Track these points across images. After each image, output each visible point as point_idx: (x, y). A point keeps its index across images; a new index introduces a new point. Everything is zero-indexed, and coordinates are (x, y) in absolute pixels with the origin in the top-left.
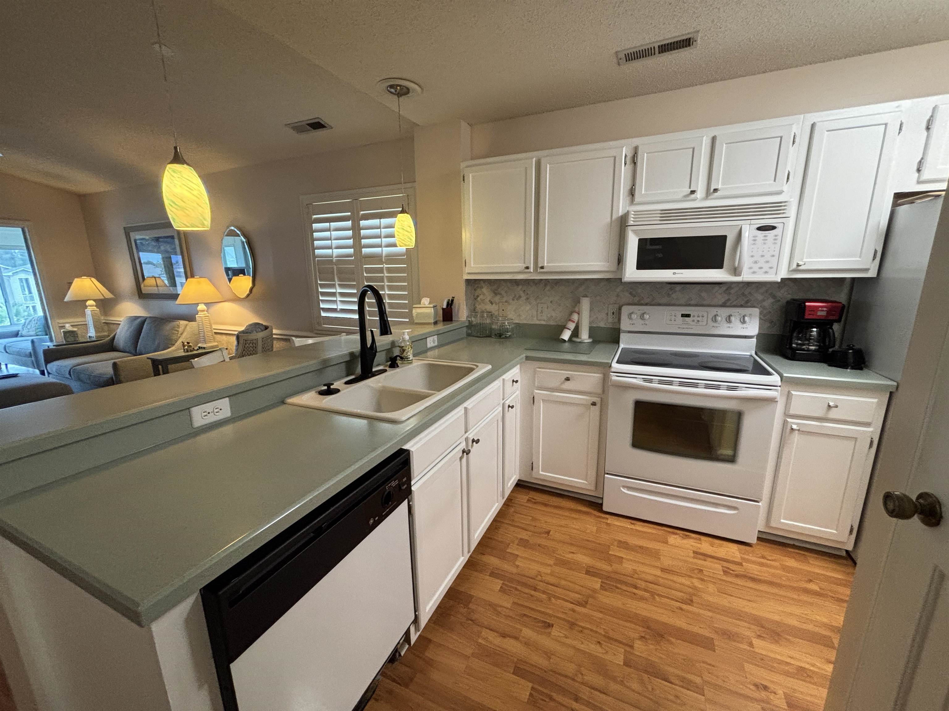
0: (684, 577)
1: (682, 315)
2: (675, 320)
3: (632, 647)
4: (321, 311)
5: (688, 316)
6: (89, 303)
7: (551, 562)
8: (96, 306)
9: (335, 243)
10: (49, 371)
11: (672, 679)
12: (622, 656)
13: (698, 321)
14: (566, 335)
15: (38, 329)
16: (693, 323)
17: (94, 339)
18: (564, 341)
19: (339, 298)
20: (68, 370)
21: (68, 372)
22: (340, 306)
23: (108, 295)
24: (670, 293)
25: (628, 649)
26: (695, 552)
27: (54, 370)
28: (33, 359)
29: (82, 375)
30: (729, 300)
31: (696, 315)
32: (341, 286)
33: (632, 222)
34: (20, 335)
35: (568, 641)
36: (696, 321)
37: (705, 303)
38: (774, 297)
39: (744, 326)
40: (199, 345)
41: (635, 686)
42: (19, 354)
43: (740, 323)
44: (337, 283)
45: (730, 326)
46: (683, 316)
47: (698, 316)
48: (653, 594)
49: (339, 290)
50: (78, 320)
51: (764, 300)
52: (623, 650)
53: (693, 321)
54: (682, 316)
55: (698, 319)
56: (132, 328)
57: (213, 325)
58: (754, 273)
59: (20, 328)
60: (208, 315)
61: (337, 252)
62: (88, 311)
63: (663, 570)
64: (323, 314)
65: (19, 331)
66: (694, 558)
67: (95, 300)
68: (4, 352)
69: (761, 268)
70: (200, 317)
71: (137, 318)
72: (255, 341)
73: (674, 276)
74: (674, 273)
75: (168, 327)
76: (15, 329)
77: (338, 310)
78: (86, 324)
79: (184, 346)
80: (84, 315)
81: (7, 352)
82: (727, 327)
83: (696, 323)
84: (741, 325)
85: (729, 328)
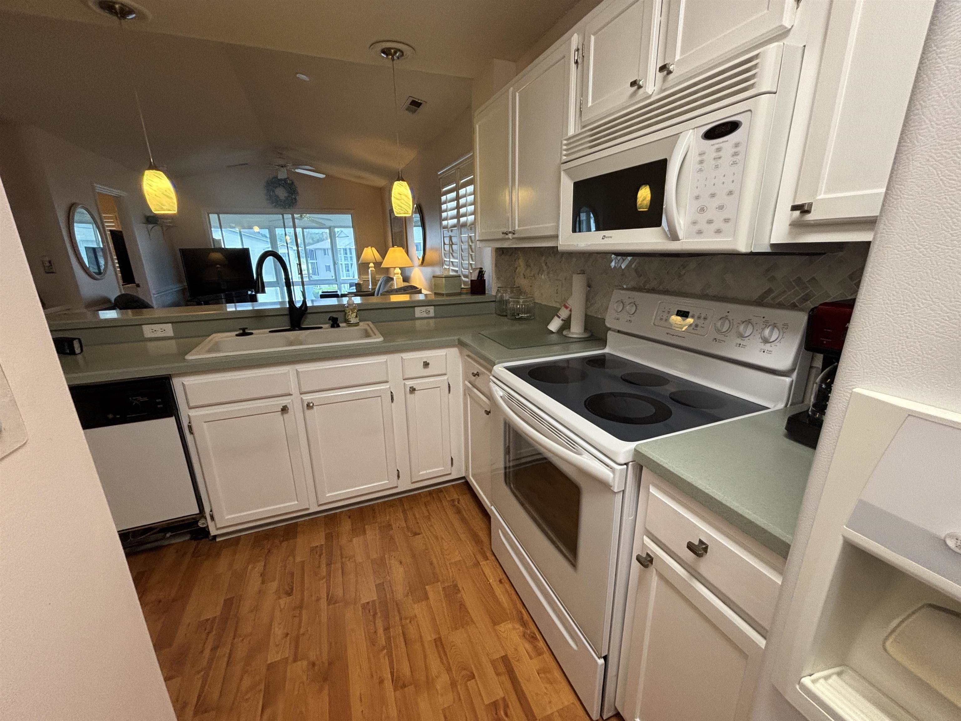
0: (443, 663)
1: (678, 311)
3: (295, 660)
5: (685, 314)
6: (371, 265)
7: (374, 556)
9: (450, 213)
11: (268, 711)
12: (279, 659)
13: (698, 327)
14: (554, 325)
18: (552, 332)
25: (291, 659)
26: (505, 659)
31: (697, 315)
33: (565, 157)
35: (277, 614)
36: (693, 326)
39: (768, 347)
41: (247, 682)
45: (742, 342)
46: (679, 313)
47: (699, 318)
48: (388, 646)
52: (287, 656)
54: (676, 315)
55: (697, 322)
58: (700, 232)
62: (370, 271)
63: (439, 642)
66: (493, 663)
69: (710, 222)
70: (396, 278)
73: (603, 241)
74: (604, 237)
82: (737, 344)
83: (693, 329)
84: (763, 344)
85: (739, 346)
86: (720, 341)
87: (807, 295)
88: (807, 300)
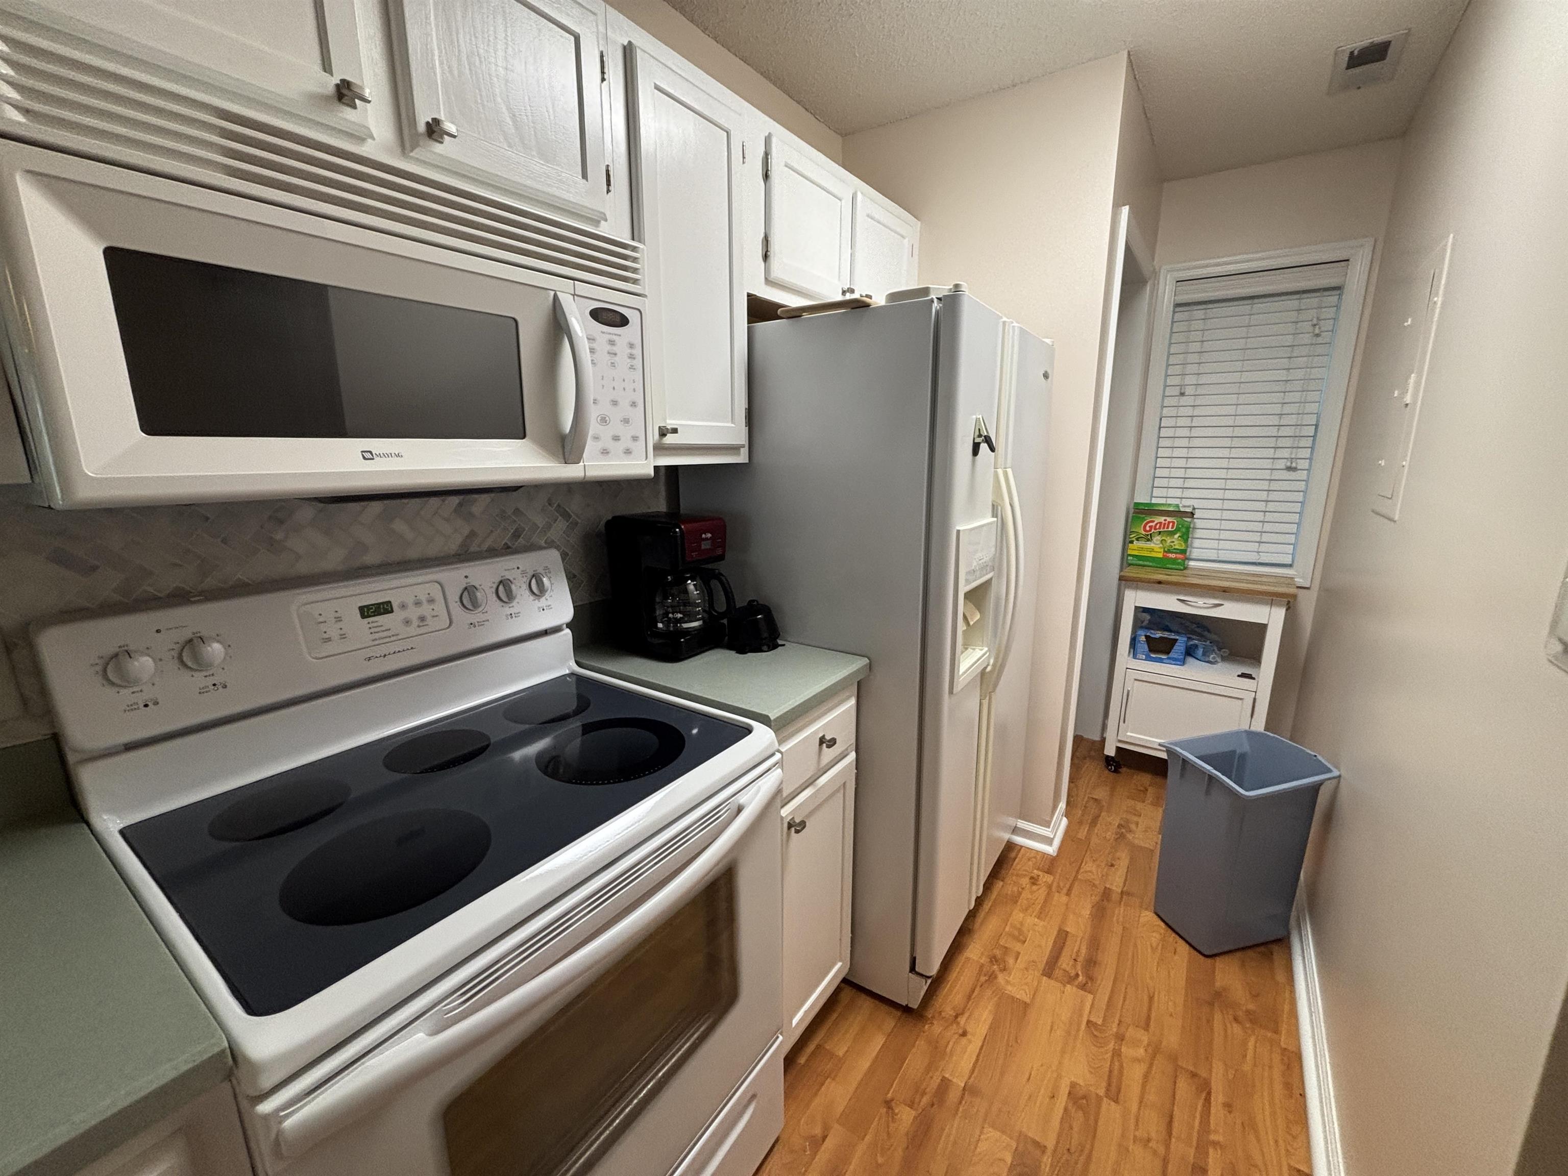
1: (361, 609)
2: (343, 636)
5: (384, 608)
13: (422, 619)
16: (412, 630)
24: (279, 536)
30: (472, 534)
31: (410, 601)
36: (416, 622)
37: (413, 553)
38: (566, 515)
39: (543, 602)
43: (532, 598)
45: (512, 611)
46: (366, 612)
47: (418, 603)
51: (549, 526)
53: (407, 622)
54: (363, 616)
55: (420, 611)
58: (605, 452)
69: (617, 438)
73: (369, 466)
74: (368, 456)
82: (507, 616)
83: (419, 626)
84: (537, 601)
85: (512, 617)
86: (481, 624)
87: (517, 529)
88: (519, 536)
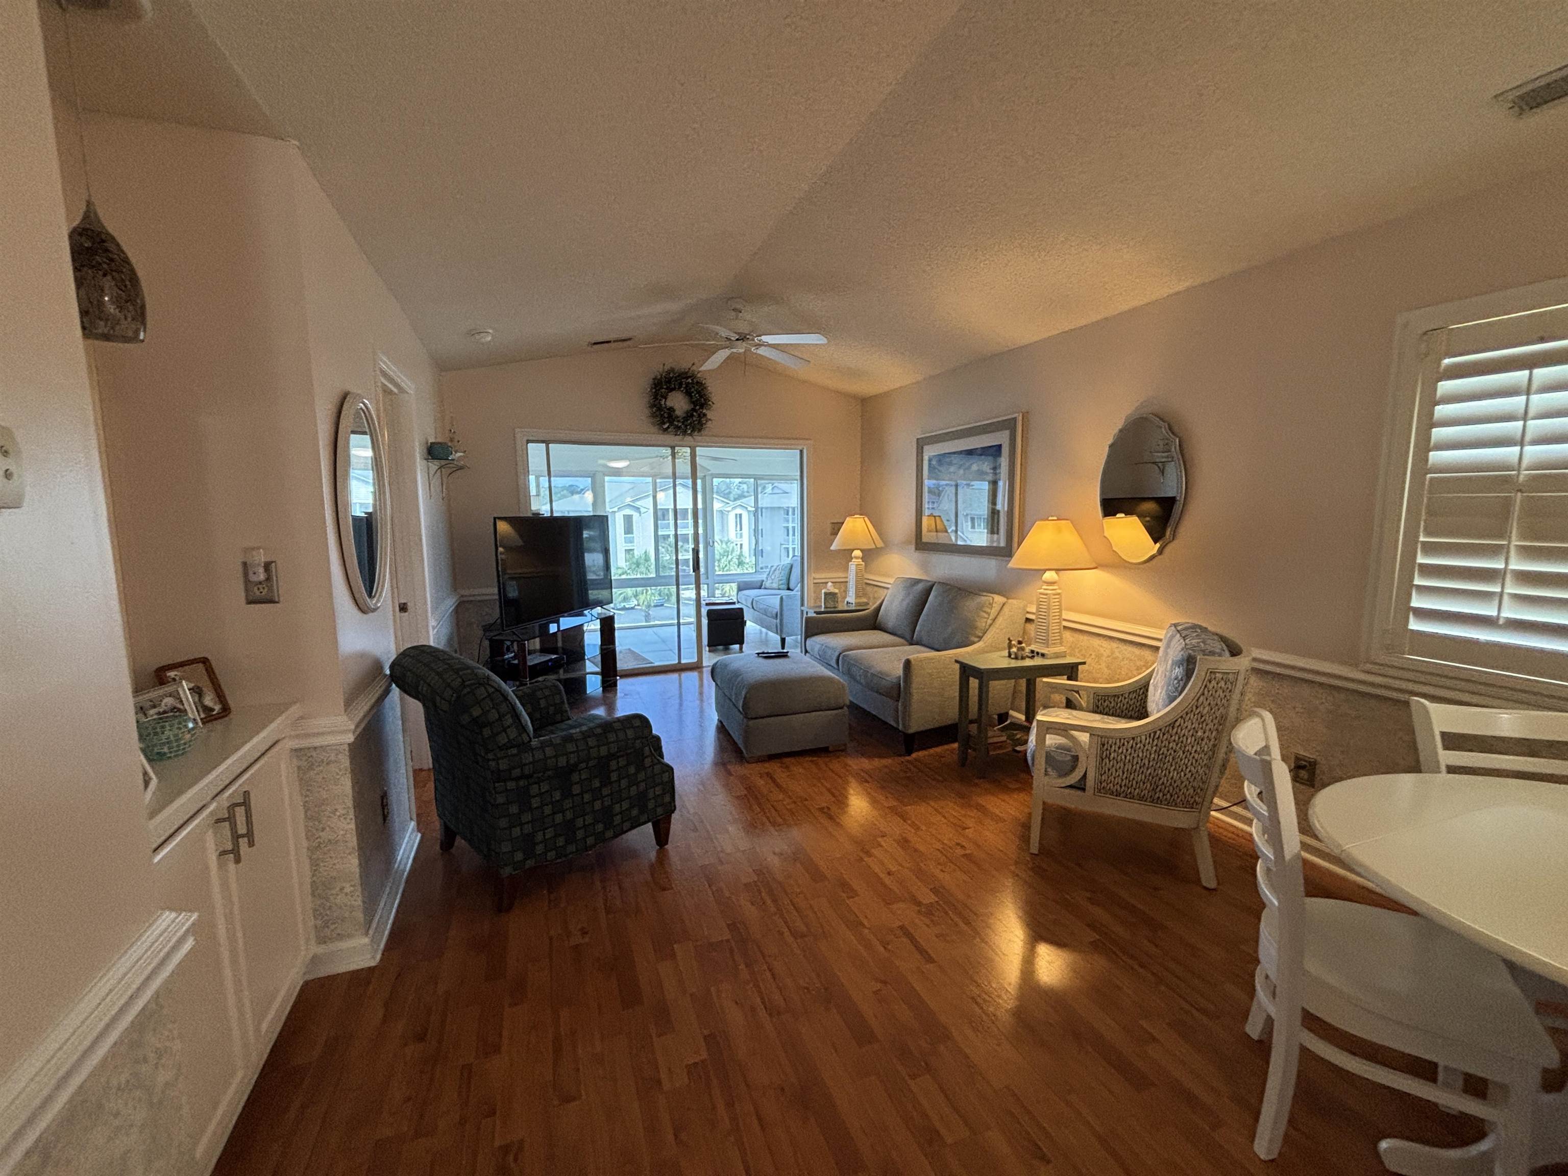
4: (1411, 616)
6: (857, 553)
8: (862, 558)
9: (1535, 426)
10: (808, 649)
15: (781, 580)
17: (853, 608)
19: (1511, 588)
20: (837, 654)
21: (835, 658)
22: (1510, 612)
23: (880, 544)
27: (816, 649)
28: (778, 620)
29: (854, 669)
32: (1528, 553)
34: (763, 587)
40: (1033, 647)
42: (765, 612)
44: (1515, 542)
49: (1516, 565)
50: (838, 575)
56: (911, 597)
57: (1064, 612)
59: (764, 577)
60: (1059, 591)
61: (1533, 452)
62: (853, 566)
64: (1414, 625)
65: (763, 581)
67: (862, 551)
68: (751, 607)
70: (1046, 594)
71: (918, 581)
72: (1231, 677)
75: (971, 604)
76: (758, 578)
77: (1501, 622)
78: (847, 582)
79: (1010, 646)
80: (846, 569)
81: (753, 608)
